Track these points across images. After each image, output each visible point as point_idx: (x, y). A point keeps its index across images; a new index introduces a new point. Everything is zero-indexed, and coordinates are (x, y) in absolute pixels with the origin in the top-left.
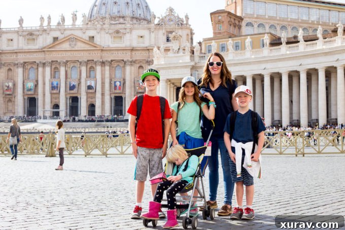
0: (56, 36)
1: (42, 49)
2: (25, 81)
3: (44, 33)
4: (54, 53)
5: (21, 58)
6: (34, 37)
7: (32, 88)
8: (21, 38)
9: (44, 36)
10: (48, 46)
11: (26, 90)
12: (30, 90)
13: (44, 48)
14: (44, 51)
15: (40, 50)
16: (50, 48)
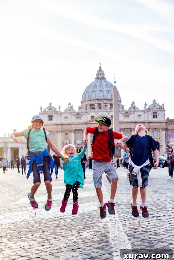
0: (93, 115)
1: (86, 122)
2: (76, 140)
3: (86, 113)
4: (92, 125)
5: (73, 128)
6: (80, 116)
7: (80, 144)
8: (73, 116)
9: (86, 115)
10: (89, 121)
11: (77, 145)
12: (79, 145)
13: (87, 122)
14: (87, 124)
15: (85, 123)
16: (90, 122)
